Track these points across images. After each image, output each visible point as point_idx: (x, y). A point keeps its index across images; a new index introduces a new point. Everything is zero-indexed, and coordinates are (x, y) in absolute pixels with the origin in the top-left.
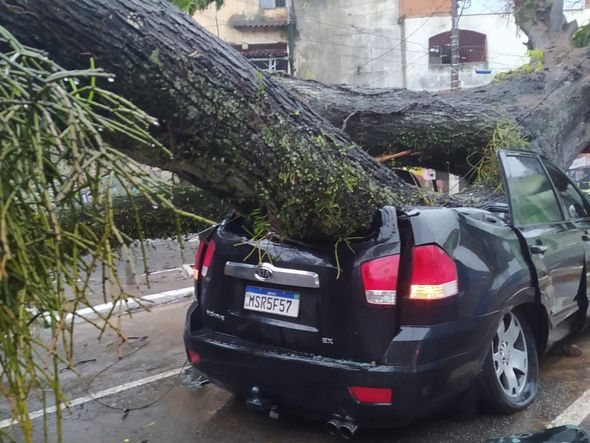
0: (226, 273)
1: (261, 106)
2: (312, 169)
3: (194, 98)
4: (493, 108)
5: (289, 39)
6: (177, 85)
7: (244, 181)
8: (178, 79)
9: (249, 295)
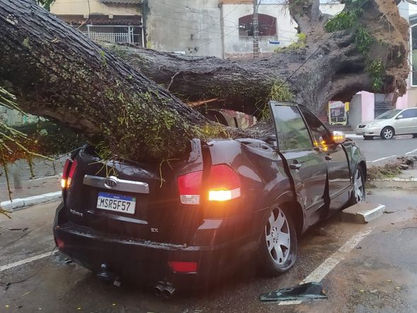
0: (84, 183)
1: (103, 73)
2: (141, 114)
3: (54, 69)
4: (272, 72)
5: (143, 13)
6: (42, 60)
7: (92, 122)
8: (43, 56)
9: (100, 198)
